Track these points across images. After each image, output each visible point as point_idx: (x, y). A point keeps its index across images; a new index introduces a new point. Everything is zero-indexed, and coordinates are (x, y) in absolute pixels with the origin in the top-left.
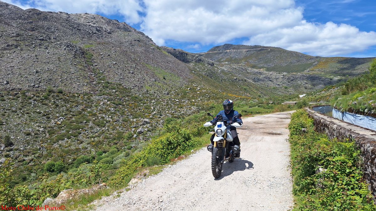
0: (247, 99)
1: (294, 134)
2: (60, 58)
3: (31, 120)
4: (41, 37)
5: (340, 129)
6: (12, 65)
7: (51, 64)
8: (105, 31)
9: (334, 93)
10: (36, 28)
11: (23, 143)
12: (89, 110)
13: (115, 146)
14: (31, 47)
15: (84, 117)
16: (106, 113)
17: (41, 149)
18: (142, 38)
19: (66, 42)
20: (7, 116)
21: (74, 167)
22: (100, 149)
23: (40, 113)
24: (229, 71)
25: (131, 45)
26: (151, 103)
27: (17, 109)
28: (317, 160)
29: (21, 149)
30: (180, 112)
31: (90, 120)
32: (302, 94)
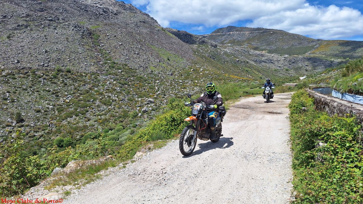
0: (249, 81)
1: (294, 113)
2: (68, 38)
3: (41, 98)
4: (50, 17)
5: (341, 106)
6: (22, 44)
7: (59, 44)
8: (112, 12)
9: (334, 75)
10: (45, 8)
11: (33, 119)
12: (96, 89)
13: (121, 124)
14: (41, 27)
15: (91, 96)
16: (112, 93)
17: (51, 126)
18: (147, 20)
19: (73, 22)
20: (18, 94)
21: (81, 143)
22: (106, 126)
23: (49, 91)
24: (232, 53)
25: (137, 26)
26: (155, 83)
27: (27, 87)
28: (317, 135)
29: (32, 125)
30: (183, 93)
31: (97, 99)
32: (303, 77)
